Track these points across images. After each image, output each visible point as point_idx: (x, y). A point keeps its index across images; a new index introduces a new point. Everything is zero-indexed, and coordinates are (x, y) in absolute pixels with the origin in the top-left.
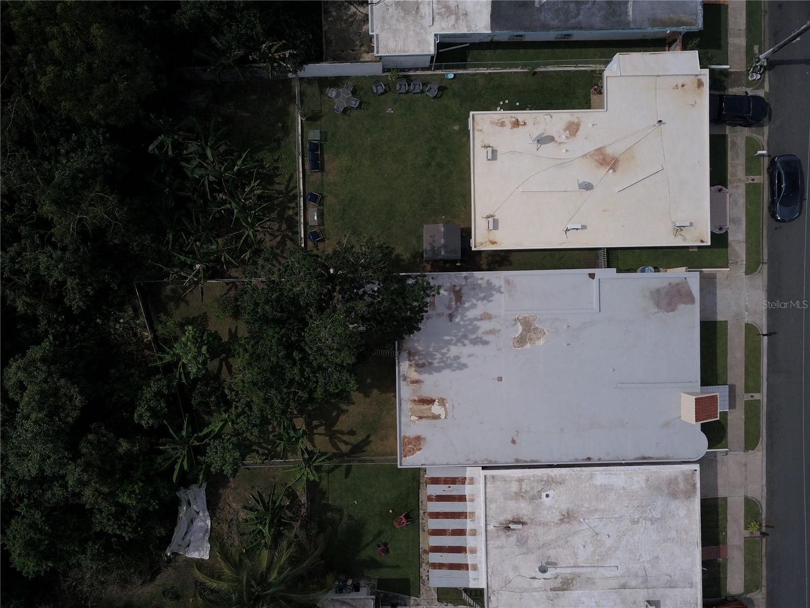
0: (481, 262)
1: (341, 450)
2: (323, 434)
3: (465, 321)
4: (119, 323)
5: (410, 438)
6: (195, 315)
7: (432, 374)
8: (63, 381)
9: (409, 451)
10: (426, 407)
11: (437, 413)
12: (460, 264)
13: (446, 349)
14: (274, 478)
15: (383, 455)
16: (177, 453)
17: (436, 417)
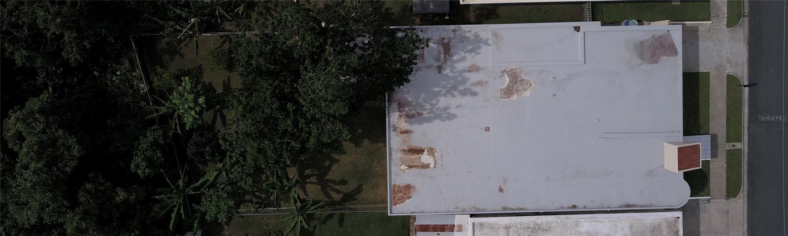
0: (469, 16)
1: (333, 198)
2: (315, 183)
3: (454, 73)
4: (116, 75)
5: (399, 186)
6: (190, 68)
7: (422, 124)
8: (60, 132)
9: (399, 200)
10: (416, 156)
11: (426, 162)
12: (448, 18)
13: (436, 100)
14: (267, 225)
15: (374, 203)
16: (173, 201)
17: (426, 166)
